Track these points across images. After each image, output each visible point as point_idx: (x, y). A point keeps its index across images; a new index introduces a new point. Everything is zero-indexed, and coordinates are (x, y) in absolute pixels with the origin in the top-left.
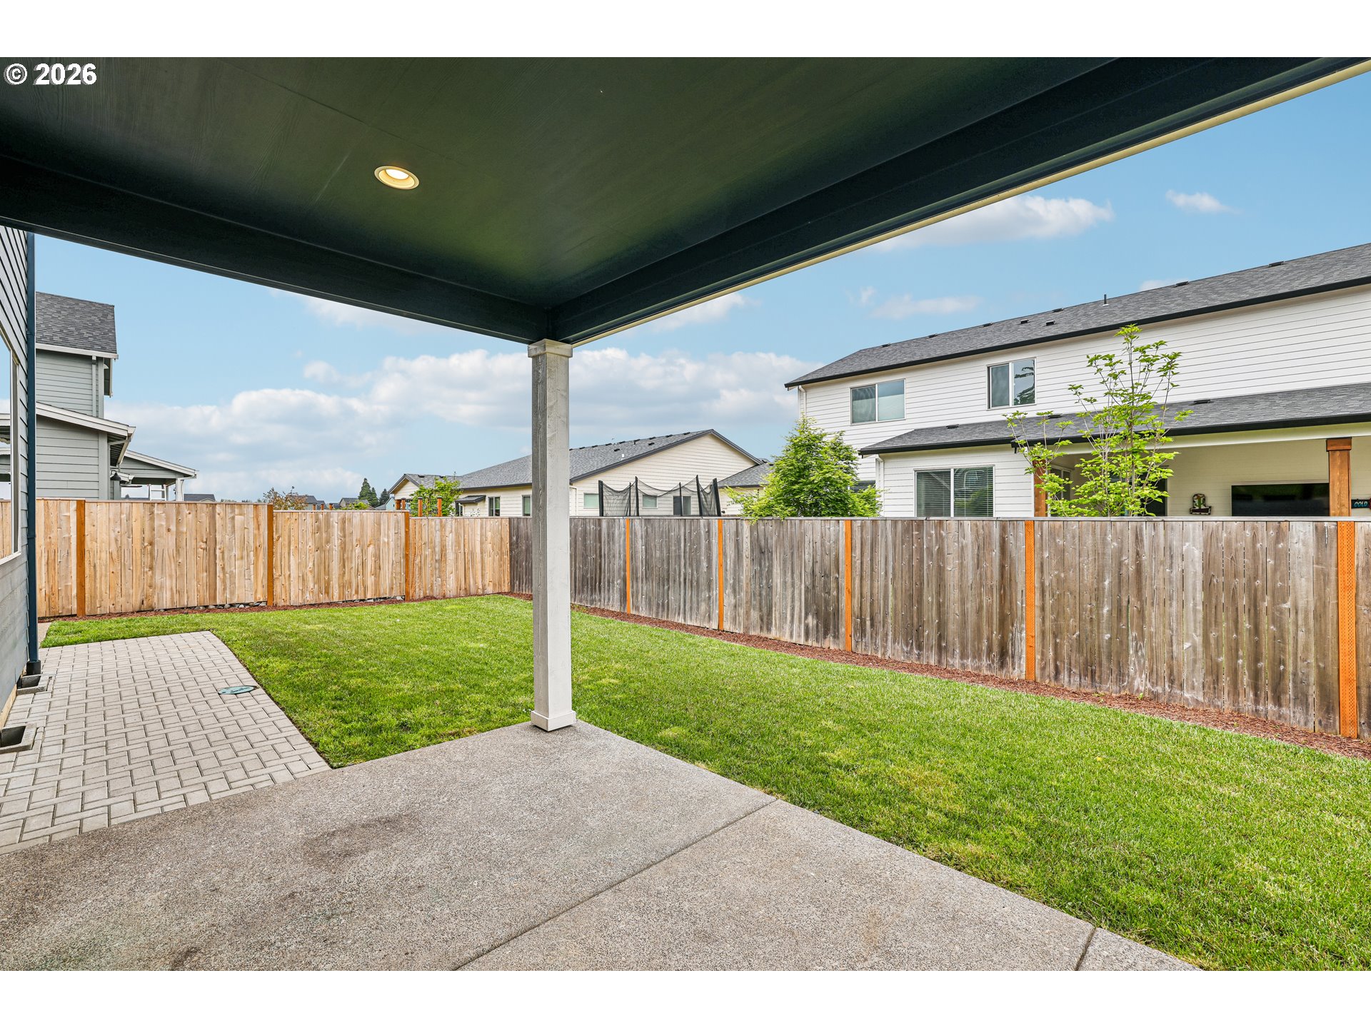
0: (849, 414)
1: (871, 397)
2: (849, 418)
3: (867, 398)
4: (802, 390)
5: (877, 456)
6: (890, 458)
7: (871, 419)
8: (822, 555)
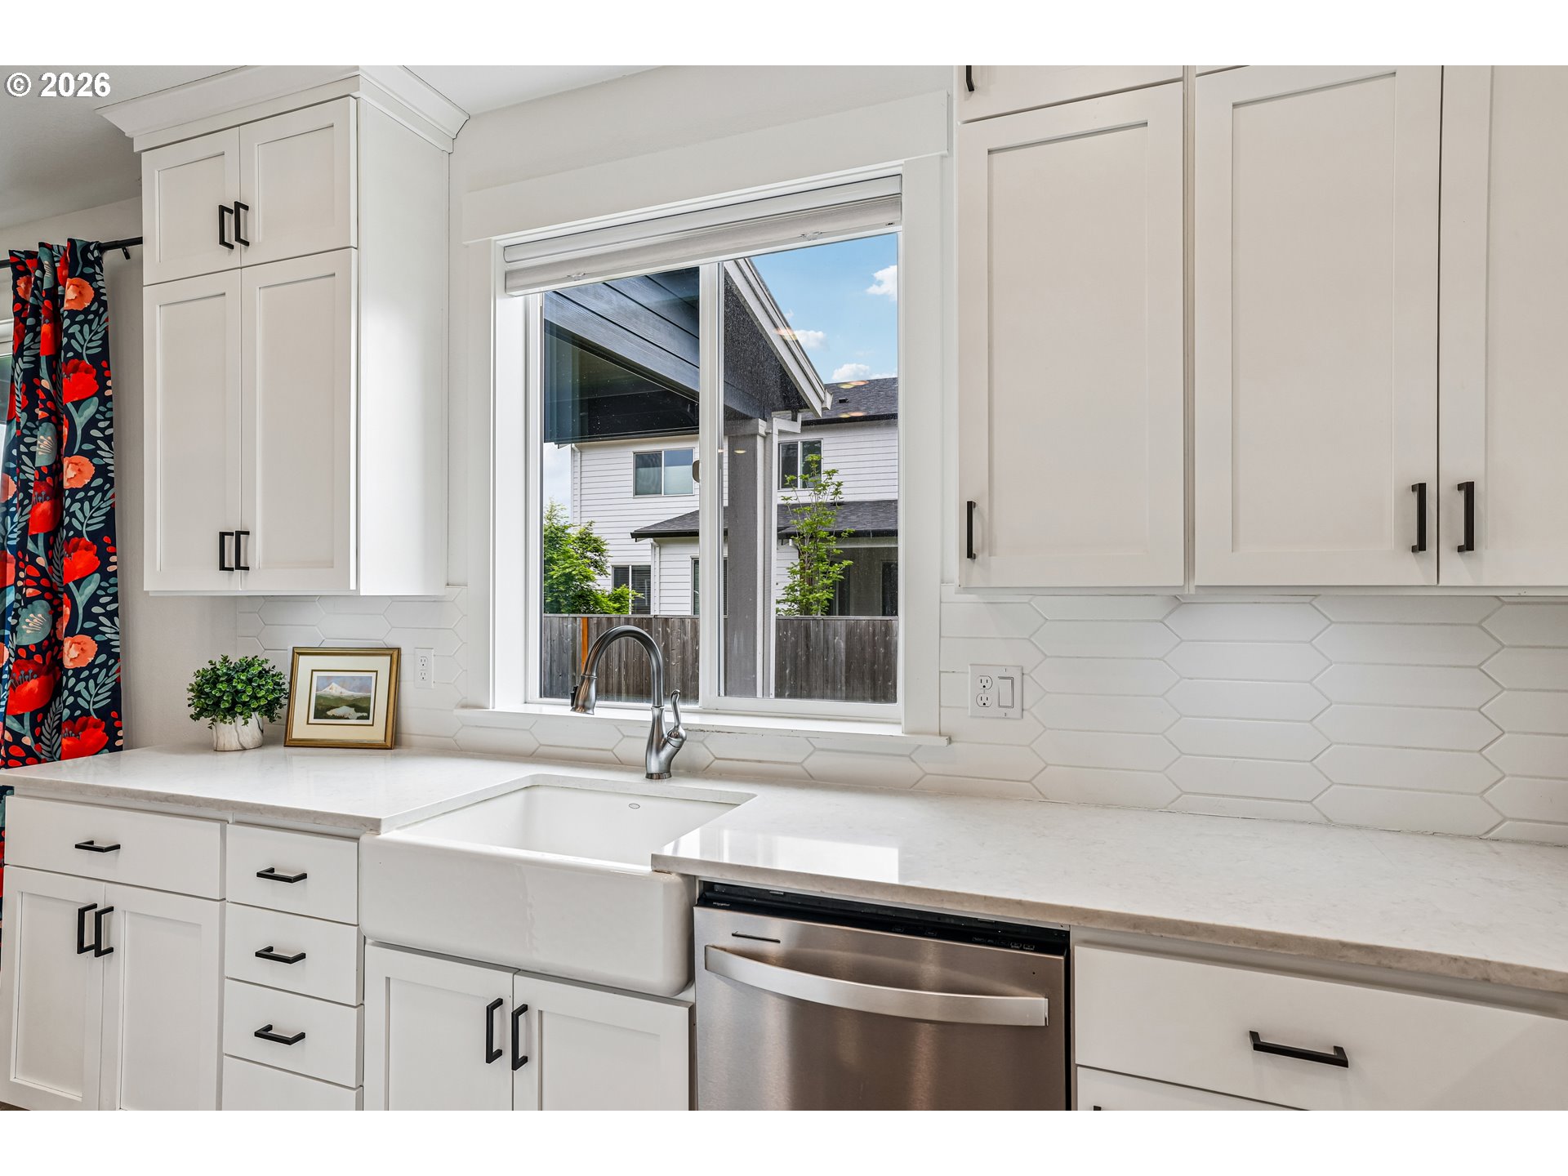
0: (631, 483)
1: (658, 466)
2: (632, 489)
3: (654, 466)
4: (576, 449)
5: (650, 540)
6: (668, 543)
7: (657, 492)
8: (560, 653)
